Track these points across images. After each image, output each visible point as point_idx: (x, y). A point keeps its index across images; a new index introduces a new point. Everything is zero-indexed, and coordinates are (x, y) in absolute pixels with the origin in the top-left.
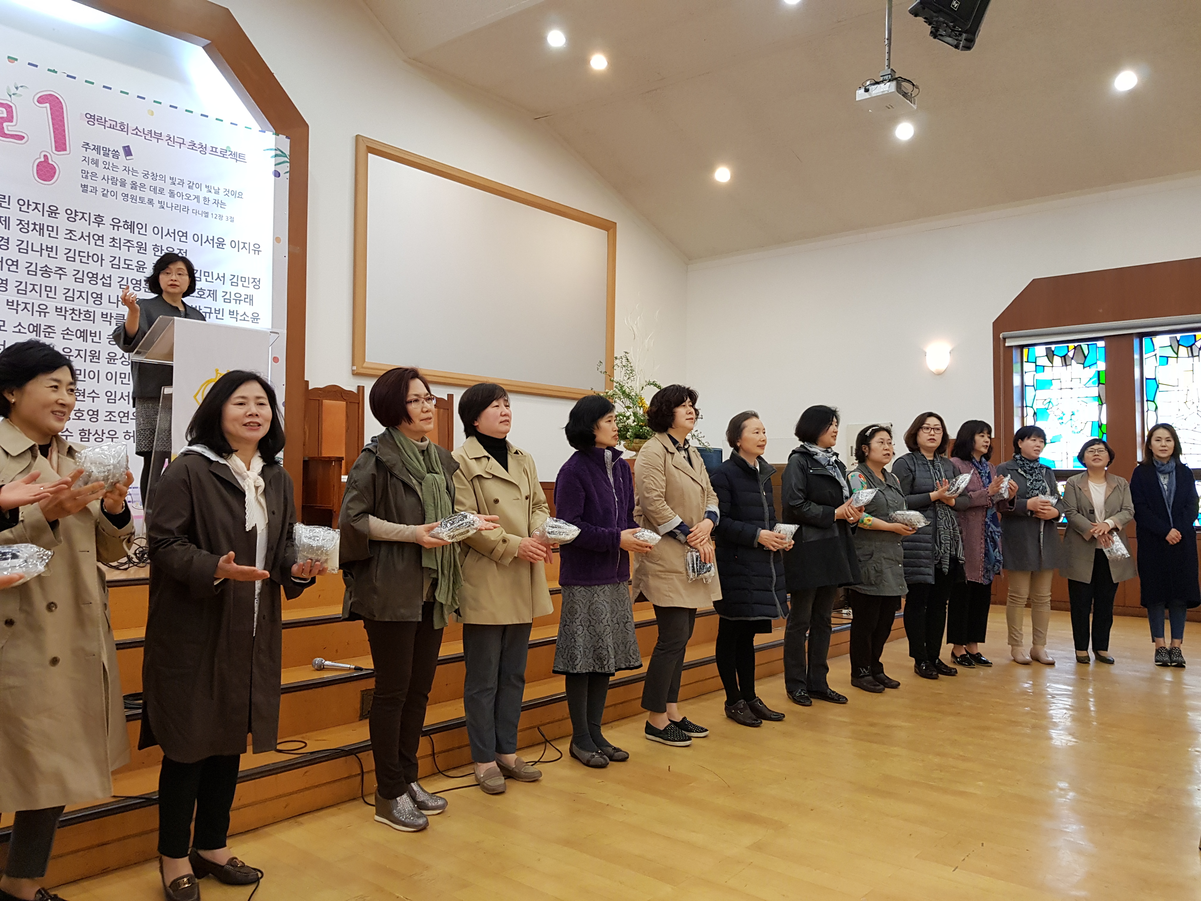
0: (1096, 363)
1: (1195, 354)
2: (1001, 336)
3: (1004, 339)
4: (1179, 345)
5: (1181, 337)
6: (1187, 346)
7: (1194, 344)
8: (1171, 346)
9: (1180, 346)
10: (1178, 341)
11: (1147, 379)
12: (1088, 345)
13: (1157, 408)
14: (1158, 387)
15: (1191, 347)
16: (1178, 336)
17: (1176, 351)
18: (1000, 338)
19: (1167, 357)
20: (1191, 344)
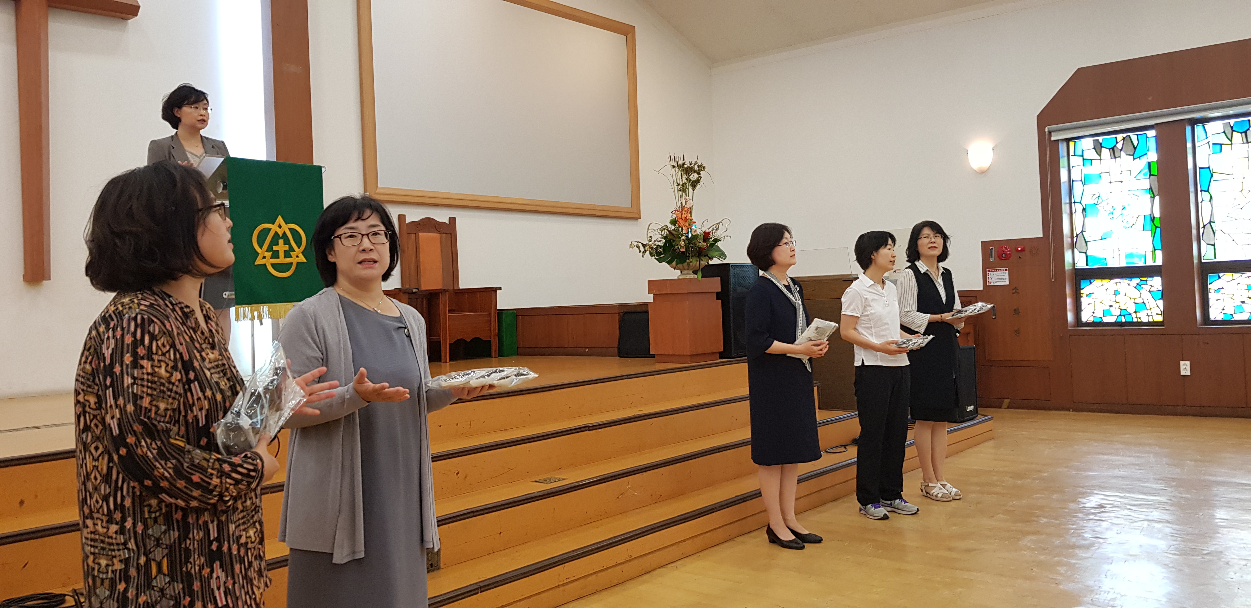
0: (1146, 154)
3: (1050, 133)
4: (1233, 131)
5: (1235, 122)
6: (1242, 131)
7: (1248, 129)
10: (1232, 127)
11: (1200, 168)
12: (1137, 135)
13: (1211, 198)
14: (1212, 176)
16: (1232, 122)
17: (1230, 137)
18: (1045, 132)
19: (1221, 144)
20: (1245, 130)
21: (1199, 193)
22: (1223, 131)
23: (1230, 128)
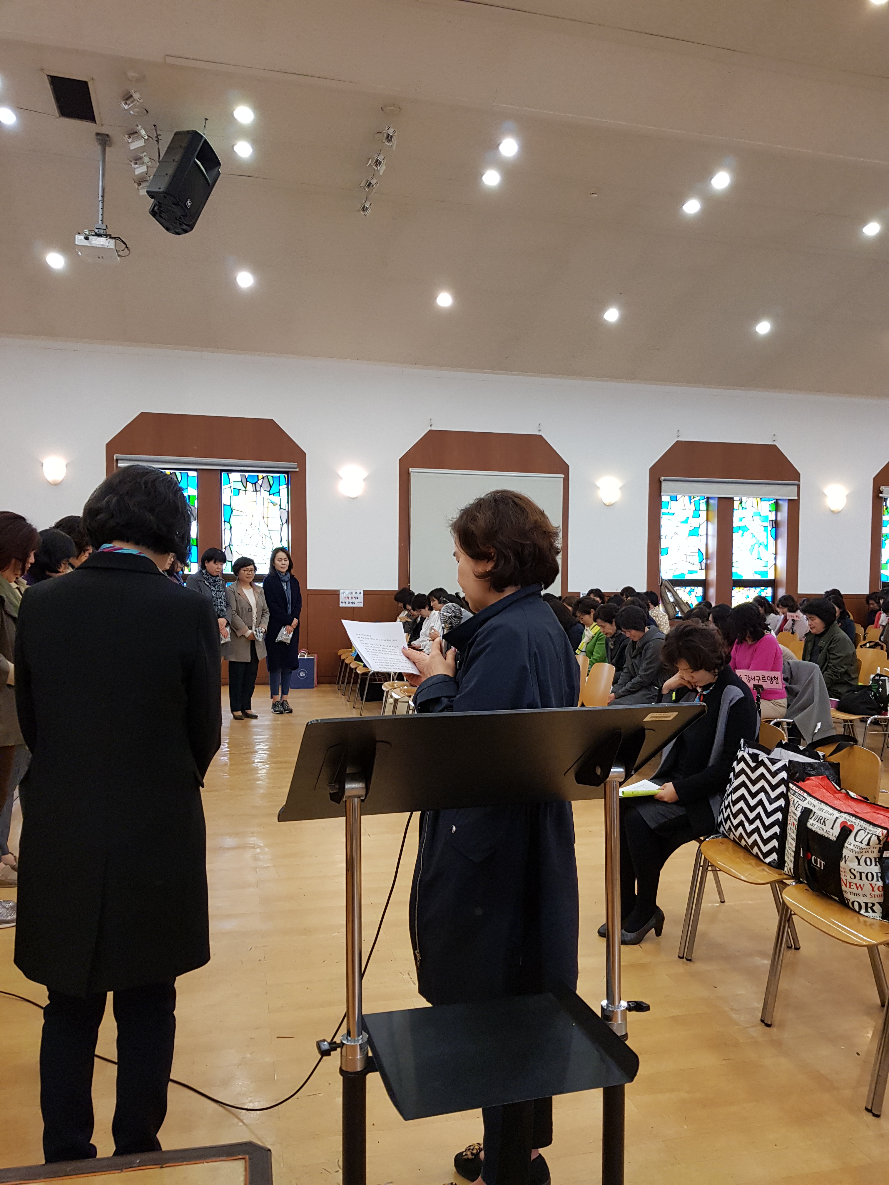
0: (187, 488)
1: (257, 490)
2: (115, 458)
3: (117, 460)
4: (247, 481)
5: (248, 475)
6: (253, 482)
7: (257, 482)
8: (241, 481)
9: (248, 483)
10: (246, 479)
11: (224, 505)
12: (181, 473)
13: (231, 527)
14: (232, 511)
15: (255, 484)
16: (247, 474)
17: (245, 485)
18: (113, 459)
19: (239, 490)
20: (255, 482)
21: (223, 523)
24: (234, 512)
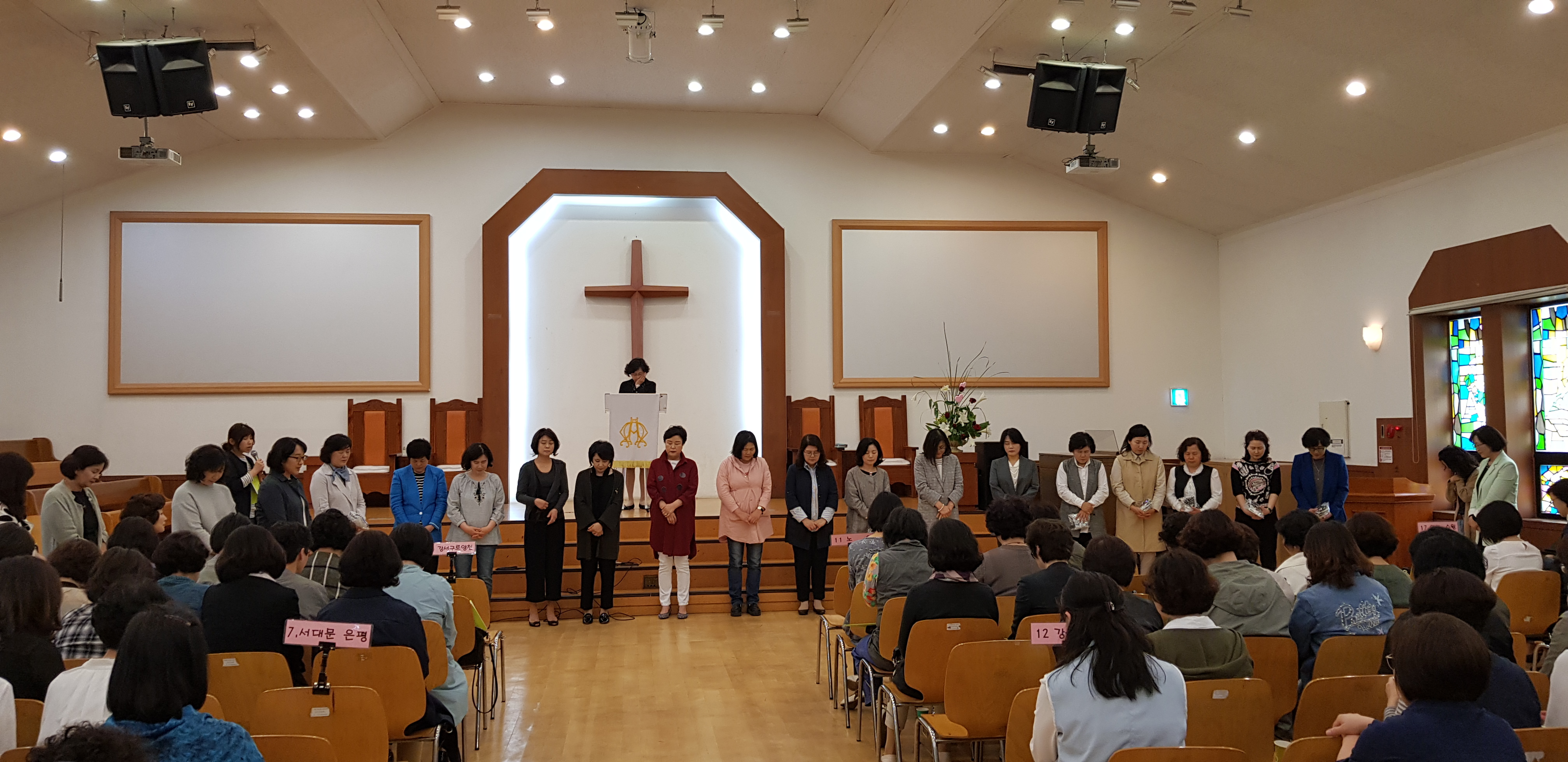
5: (1558, 308)
6: (1560, 318)
9: (1557, 319)
11: (1535, 355)
13: (1542, 386)
14: (1542, 363)
16: (1555, 307)
19: (1548, 330)
20: (1564, 316)
21: (1534, 380)
22: (1549, 317)
23: (1554, 314)
24: (1546, 364)
